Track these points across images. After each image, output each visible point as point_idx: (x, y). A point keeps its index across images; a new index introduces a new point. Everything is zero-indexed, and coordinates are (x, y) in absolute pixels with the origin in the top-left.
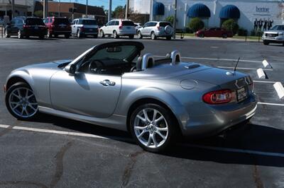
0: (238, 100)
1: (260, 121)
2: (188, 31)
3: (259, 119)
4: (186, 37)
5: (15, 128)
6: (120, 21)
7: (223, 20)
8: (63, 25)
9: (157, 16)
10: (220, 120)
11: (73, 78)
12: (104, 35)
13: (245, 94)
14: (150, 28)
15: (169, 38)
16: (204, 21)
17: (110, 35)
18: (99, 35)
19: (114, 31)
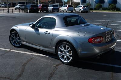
0: (106, 41)
1: (119, 49)
2: (95, 9)
3: (119, 48)
4: (94, 11)
5: (12, 51)
6: (67, 5)
7: (110, 4)
8: (45, 7)
9: (83, 3)
10: (97, 51)
11: (33, 30)
12: (61, 11)
13: (110, 38)
14: (79, 8)
15: (87, 12)
16: (102, 5)
17: (63, 11)
18: (59, 11)
19: (65, 9)
